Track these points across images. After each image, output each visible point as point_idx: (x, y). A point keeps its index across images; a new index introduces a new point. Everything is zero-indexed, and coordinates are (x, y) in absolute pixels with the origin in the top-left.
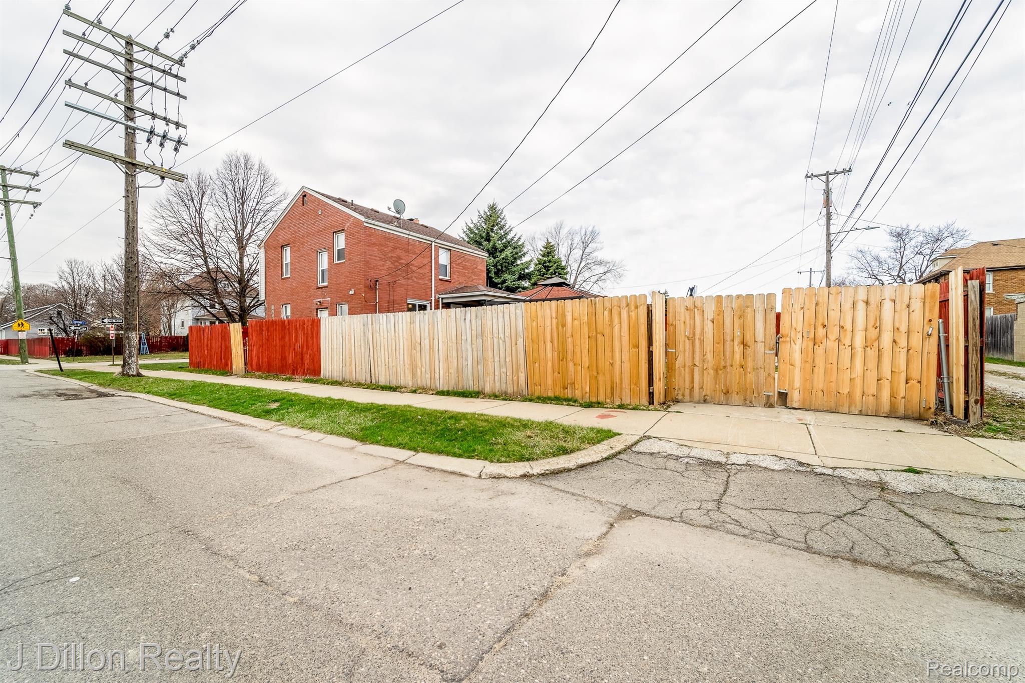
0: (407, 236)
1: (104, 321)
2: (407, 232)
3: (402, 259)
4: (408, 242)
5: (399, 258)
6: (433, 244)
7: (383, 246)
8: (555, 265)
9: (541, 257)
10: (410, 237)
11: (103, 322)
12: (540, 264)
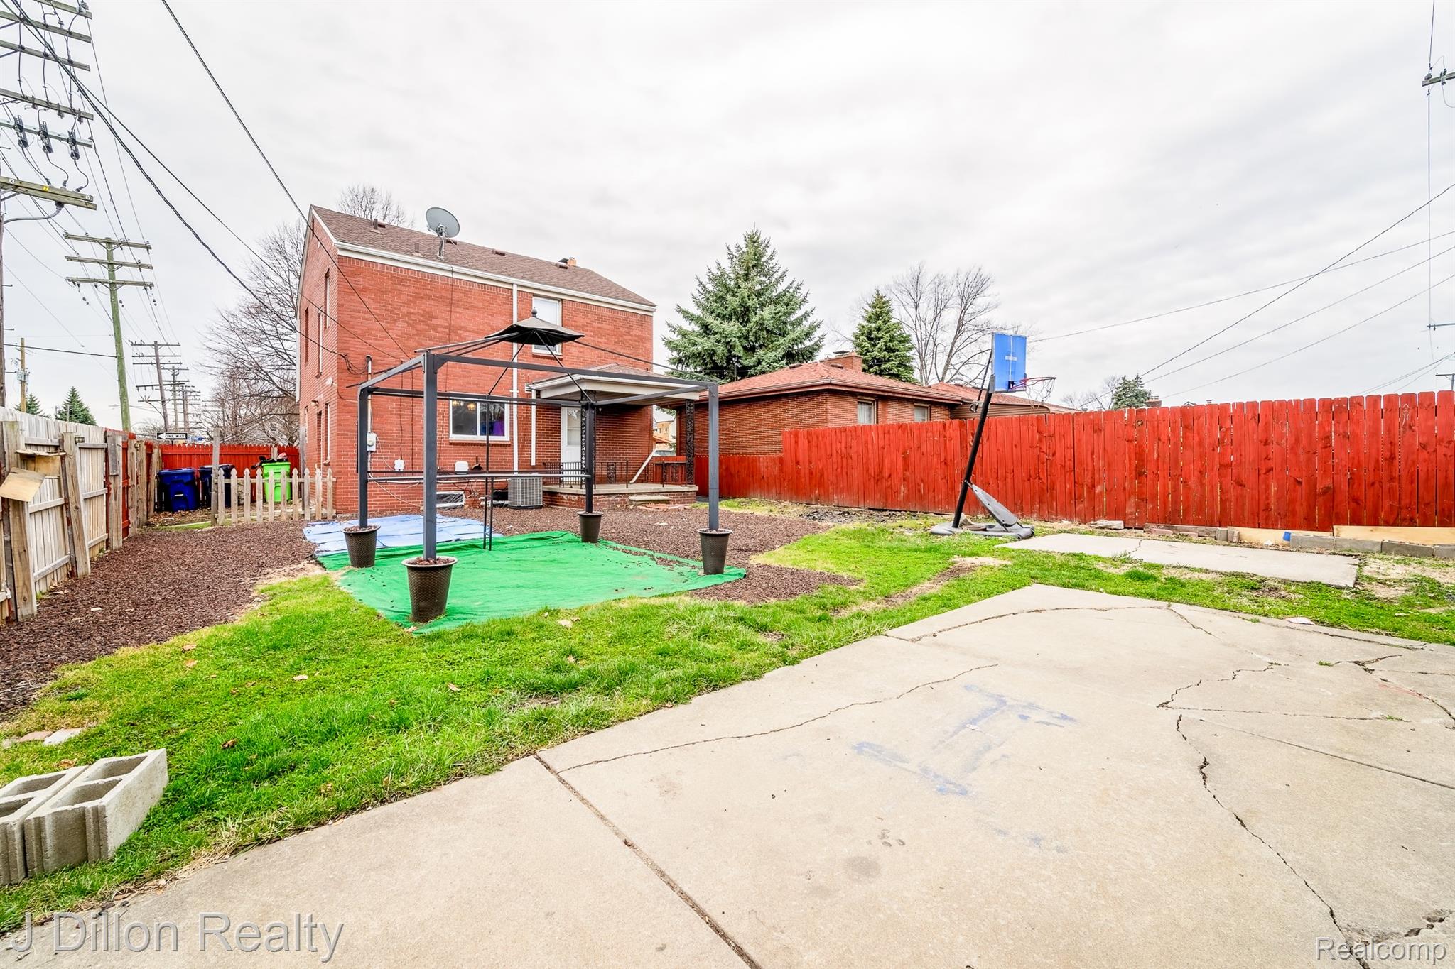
0: (449, 275)
1: (160, 436)
2: (448, 267)
3: (436, 318)
4: (452, 285)
5: (429, 315)
6: (515, 288)
7: (387, 292)
8: (888, 335)
9: (865, 323)
10: (455, 276)
11: (158, 438)
12: (863, 334)
